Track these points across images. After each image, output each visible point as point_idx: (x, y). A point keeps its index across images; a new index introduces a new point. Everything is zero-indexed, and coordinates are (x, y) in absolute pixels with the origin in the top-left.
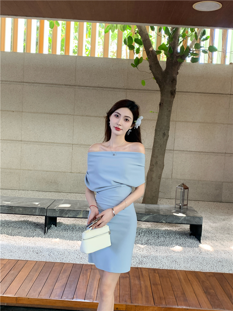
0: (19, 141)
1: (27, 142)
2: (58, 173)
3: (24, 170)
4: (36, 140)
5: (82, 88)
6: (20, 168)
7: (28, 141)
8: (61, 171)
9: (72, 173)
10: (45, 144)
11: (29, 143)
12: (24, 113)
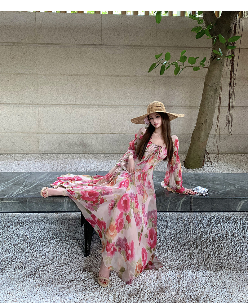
0: (35, 104)
1: (43, 106)
2: (84, 134)
3: (42, 133)
4: (53, 102)
5: (110, 47)
6: (38, 132)
7: (45, 104)
8: (88, 132)
9: (103, 133)
11: (46, 106)
12: (38, 76)
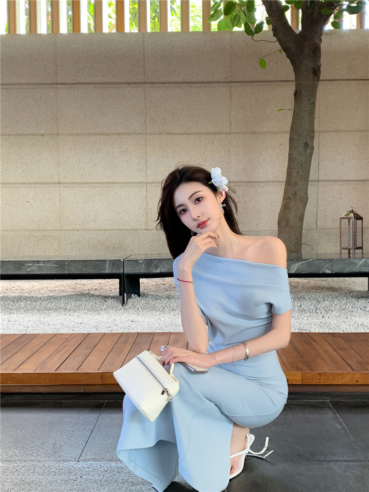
0: (55, 183)
1: (68, 185)
2: (124, 231)
3: (66, 230)
4: (84, 180)
5: (157, 85)
6: (59, 228)
7: (70, 183)
8: (129, 228)
9: (148, 230)
10: (99, 185)
11: (73, 185)
12: (60, 137)
